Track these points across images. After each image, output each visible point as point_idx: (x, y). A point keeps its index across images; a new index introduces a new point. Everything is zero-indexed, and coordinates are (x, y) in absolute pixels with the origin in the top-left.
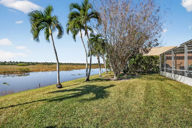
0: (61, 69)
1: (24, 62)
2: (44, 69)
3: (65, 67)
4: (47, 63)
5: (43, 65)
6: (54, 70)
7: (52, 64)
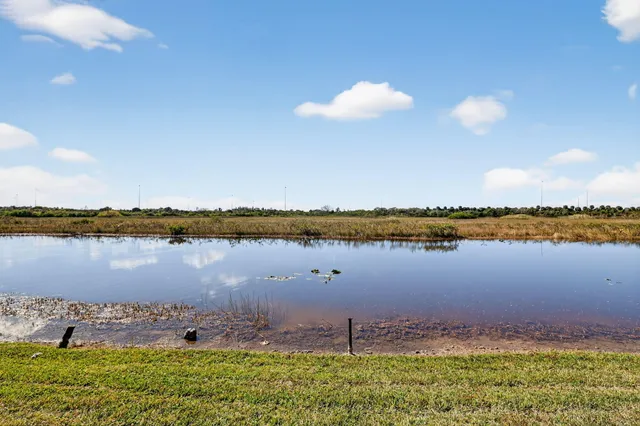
0: (608, 233)
1: (468, 209)
2: (513, 232)
3: (629, 226)
4: (544, 209)
5: (528, 216)
6: (561, 238)
7: (565, 211)
